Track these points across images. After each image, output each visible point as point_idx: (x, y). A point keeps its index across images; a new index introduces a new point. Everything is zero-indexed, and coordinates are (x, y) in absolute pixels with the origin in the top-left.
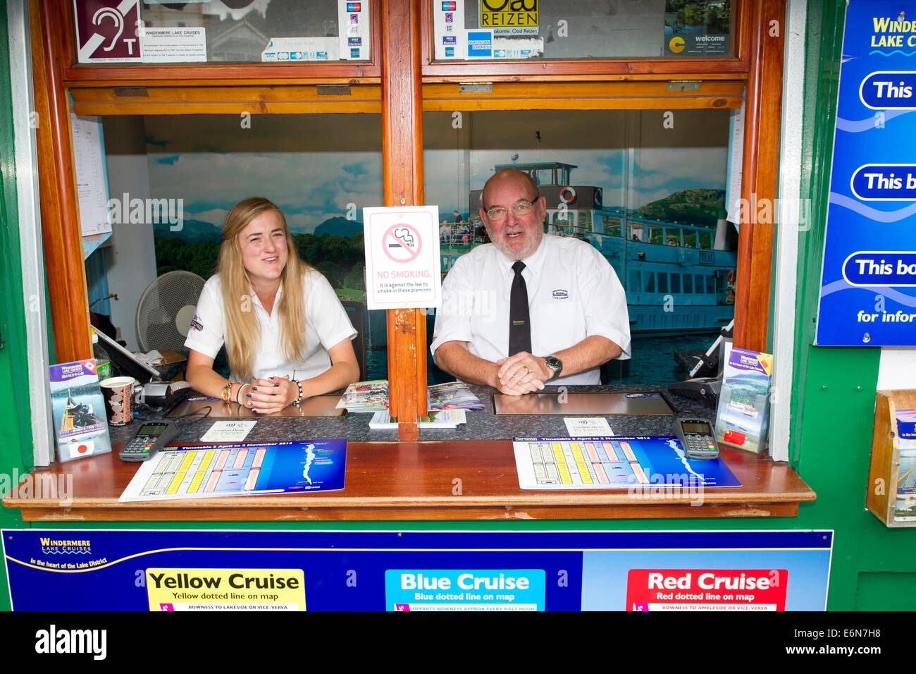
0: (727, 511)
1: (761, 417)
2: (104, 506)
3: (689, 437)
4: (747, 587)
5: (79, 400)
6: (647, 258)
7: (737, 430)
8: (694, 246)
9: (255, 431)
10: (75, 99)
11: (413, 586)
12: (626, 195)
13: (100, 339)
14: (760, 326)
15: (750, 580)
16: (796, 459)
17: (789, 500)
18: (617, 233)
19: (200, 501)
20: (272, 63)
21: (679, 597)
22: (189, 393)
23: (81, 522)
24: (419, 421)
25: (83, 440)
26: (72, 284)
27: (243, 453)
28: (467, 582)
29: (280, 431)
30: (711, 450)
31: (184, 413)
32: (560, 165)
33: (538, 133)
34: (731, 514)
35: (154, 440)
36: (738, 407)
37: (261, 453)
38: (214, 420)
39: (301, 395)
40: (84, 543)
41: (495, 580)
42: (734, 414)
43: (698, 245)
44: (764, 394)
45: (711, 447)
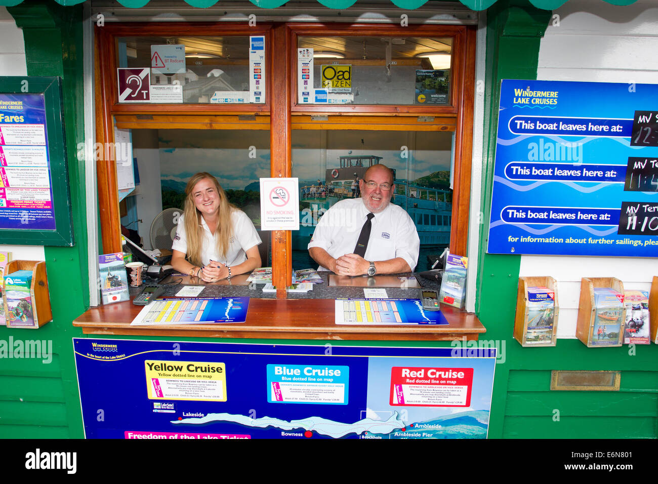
0: (442, 337)
1: (462, 290)
2: (123, 327)
3: (426, 299)
4: (453, 377)
5: (114, 273)
6: (418, 206)
7: (450, 296)
8: (443, 200)
9: (203, 292)
10: (117, 120)
11: (281, 373)
12: (408, 173)
13: (127, 242)
14: (463, 243)
15: (454, 373)
16: (478, 312)
17: (472, 332)
18: (403, 193)
19: (171, 326)
20: (215, 104)
21: (418, 381)
22: (172, 271)
23: (112, 335)
24: (288, 288)
25: (115, 294)
26: (112, 214)
27: (196, 302)
28: (309, 371)
29: (216, 292)
30: (436, 306)
31: (169, 282)
32: (374, 157)
33: (363, 140)
34: (444, 339)
35: (151, 294)
36: (451, 284)
37: (205, 303)
38: (183, 286)
39: (230, 274)
40: (114, 346)
41: (323, 371)
42: (449, 288)
43: (445, 200)
44: (464, 278)
45: (436, 305)
